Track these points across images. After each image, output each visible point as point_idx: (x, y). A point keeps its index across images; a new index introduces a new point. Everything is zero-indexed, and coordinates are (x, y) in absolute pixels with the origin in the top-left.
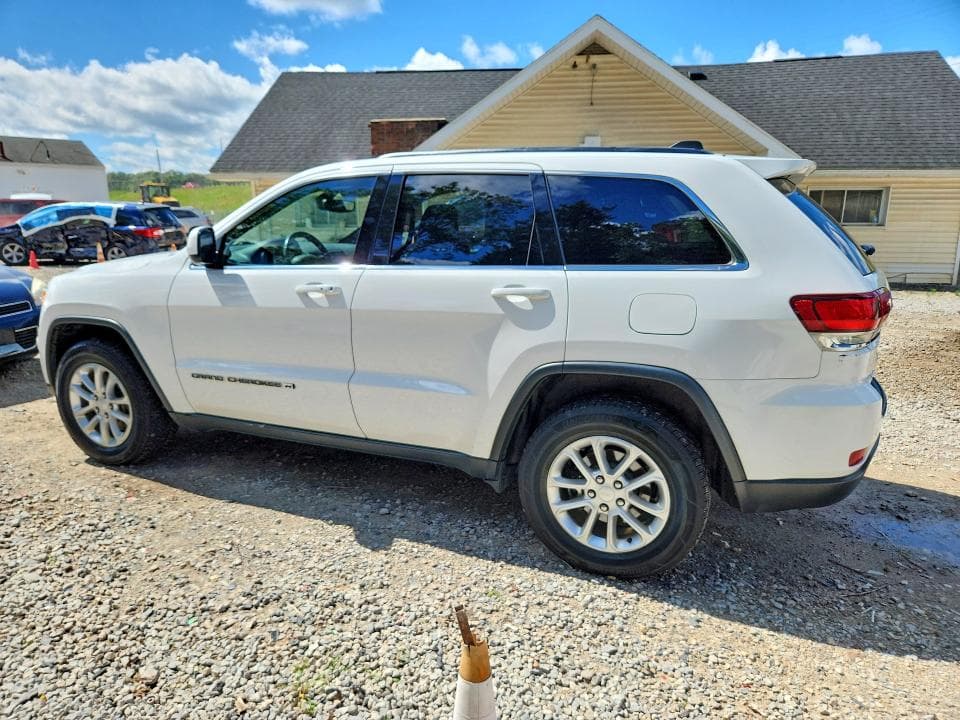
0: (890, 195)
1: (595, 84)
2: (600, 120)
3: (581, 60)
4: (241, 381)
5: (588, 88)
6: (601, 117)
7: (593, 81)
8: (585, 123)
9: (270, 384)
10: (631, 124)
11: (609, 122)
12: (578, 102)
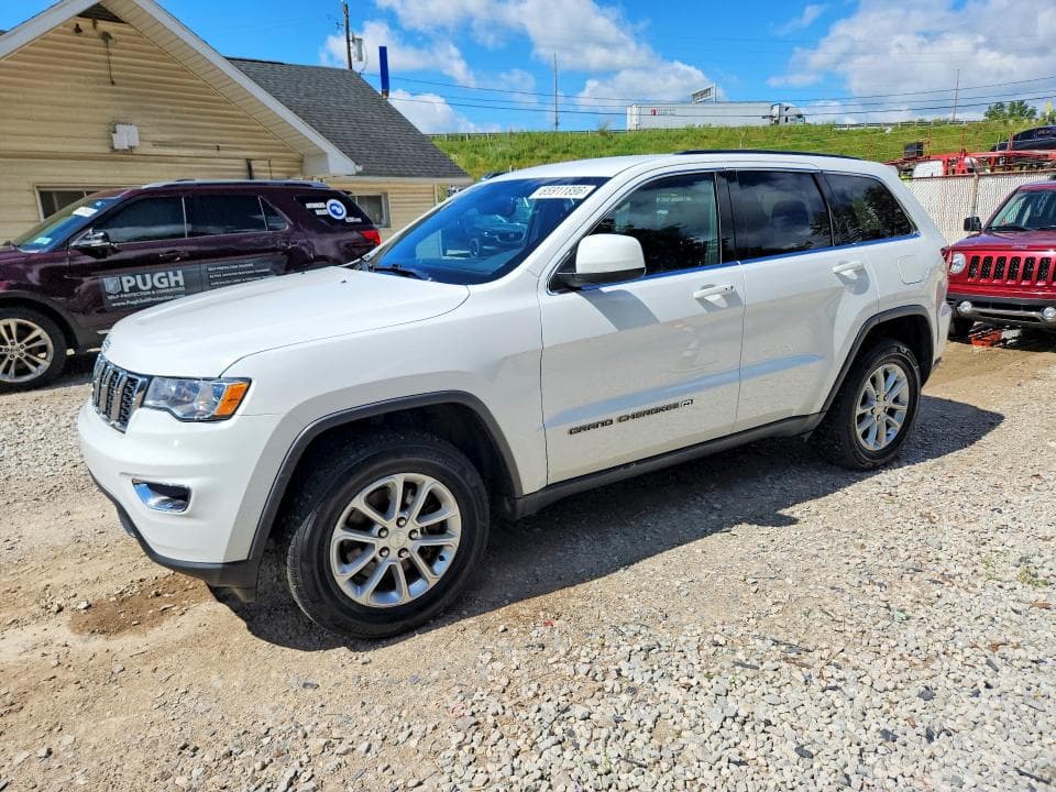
0: (390, 200)
1: (112, 58)
2: (128, 104)
3: (85, 24)
4: (633, 417)
5: (103, 61)
6: (130, 100)
7: (109, 54)
8: (108, 107)
9: (668, 408)
10: (168, 113)
11: (141, 108)
12: (92, 79)
